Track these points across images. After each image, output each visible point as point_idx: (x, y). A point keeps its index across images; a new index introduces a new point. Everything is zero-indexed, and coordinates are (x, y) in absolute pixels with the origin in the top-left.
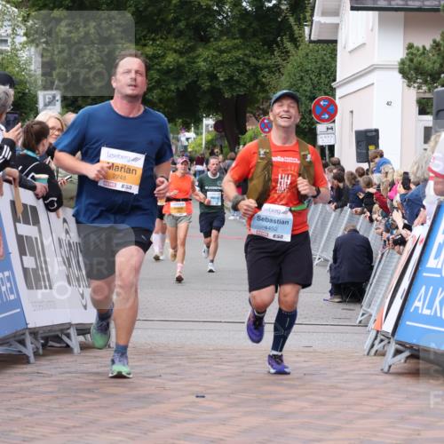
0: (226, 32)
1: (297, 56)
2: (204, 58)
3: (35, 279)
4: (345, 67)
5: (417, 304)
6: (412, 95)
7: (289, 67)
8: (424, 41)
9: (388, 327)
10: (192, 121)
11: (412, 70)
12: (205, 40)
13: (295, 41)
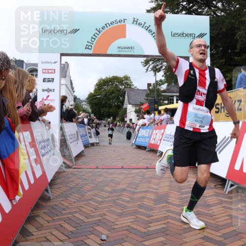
0: (114, 107)
1: (122, 110)
2: (111, 110)
3: (90, 137)
4: (128, 112)
5: (137, 140)
6: (136, 115)
7: (122, 111)
8: (137, 108)
9: (133, 142)
10: (110, 118)
11: (136, 112)
12: (111, 108)
13: (122, 108)
